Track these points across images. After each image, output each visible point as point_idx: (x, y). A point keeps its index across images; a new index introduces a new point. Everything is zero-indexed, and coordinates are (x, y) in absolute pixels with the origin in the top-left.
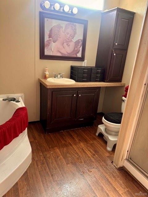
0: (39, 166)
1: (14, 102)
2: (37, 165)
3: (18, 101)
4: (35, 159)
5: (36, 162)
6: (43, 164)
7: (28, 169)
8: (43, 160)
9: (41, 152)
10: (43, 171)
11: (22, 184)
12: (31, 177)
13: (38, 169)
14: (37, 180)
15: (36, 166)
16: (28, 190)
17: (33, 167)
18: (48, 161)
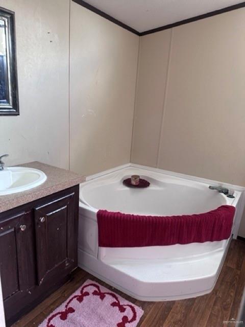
0: (216, 307)
1: (225, 196)
2: (215, 304)
3: (231, 196)
4: (217, 294)
5: (217, 299)
6: (225, 309)
7: (199, 297)
8: (230, 304)
9: (235, 292)
10: (217, 317)
11: (179, 308)
12: (196, 310)
13: (213, 309)
14: (201, 321)
15: (212, 303)
16: (180, 321)
17: (207, 301)
18: (235, 312)
